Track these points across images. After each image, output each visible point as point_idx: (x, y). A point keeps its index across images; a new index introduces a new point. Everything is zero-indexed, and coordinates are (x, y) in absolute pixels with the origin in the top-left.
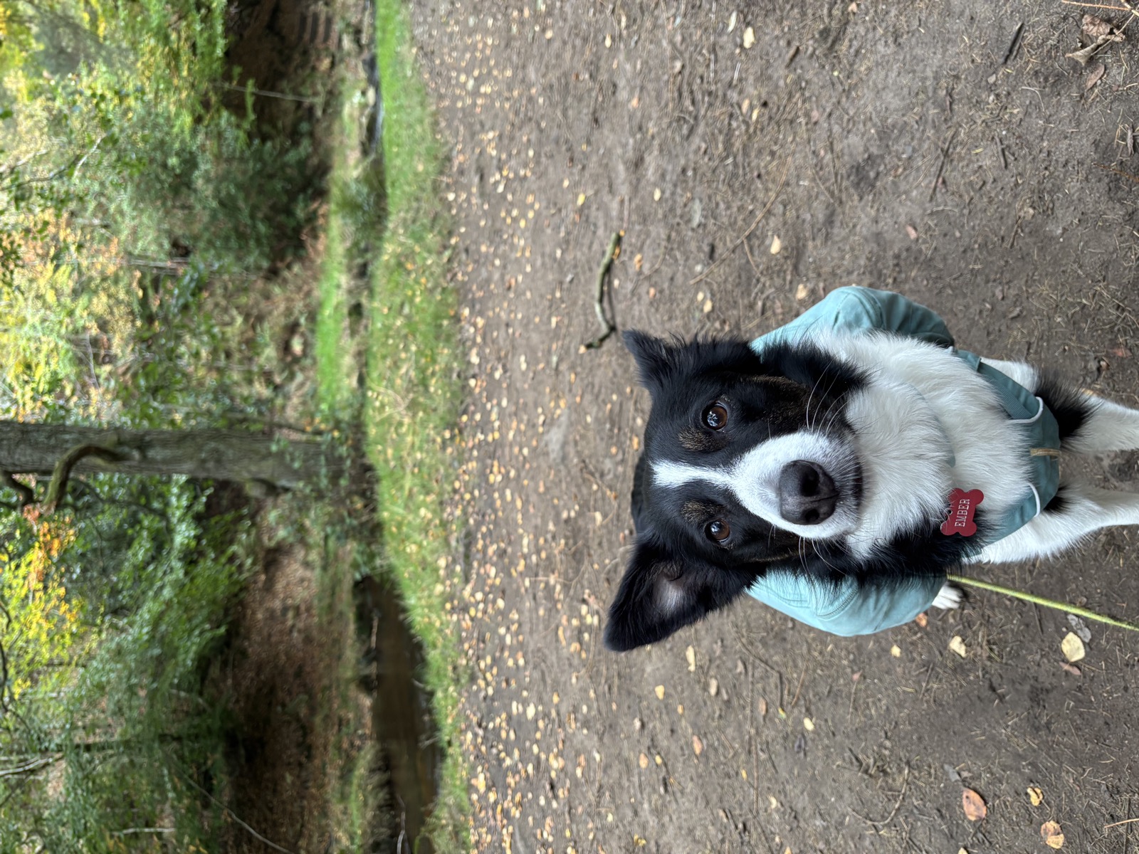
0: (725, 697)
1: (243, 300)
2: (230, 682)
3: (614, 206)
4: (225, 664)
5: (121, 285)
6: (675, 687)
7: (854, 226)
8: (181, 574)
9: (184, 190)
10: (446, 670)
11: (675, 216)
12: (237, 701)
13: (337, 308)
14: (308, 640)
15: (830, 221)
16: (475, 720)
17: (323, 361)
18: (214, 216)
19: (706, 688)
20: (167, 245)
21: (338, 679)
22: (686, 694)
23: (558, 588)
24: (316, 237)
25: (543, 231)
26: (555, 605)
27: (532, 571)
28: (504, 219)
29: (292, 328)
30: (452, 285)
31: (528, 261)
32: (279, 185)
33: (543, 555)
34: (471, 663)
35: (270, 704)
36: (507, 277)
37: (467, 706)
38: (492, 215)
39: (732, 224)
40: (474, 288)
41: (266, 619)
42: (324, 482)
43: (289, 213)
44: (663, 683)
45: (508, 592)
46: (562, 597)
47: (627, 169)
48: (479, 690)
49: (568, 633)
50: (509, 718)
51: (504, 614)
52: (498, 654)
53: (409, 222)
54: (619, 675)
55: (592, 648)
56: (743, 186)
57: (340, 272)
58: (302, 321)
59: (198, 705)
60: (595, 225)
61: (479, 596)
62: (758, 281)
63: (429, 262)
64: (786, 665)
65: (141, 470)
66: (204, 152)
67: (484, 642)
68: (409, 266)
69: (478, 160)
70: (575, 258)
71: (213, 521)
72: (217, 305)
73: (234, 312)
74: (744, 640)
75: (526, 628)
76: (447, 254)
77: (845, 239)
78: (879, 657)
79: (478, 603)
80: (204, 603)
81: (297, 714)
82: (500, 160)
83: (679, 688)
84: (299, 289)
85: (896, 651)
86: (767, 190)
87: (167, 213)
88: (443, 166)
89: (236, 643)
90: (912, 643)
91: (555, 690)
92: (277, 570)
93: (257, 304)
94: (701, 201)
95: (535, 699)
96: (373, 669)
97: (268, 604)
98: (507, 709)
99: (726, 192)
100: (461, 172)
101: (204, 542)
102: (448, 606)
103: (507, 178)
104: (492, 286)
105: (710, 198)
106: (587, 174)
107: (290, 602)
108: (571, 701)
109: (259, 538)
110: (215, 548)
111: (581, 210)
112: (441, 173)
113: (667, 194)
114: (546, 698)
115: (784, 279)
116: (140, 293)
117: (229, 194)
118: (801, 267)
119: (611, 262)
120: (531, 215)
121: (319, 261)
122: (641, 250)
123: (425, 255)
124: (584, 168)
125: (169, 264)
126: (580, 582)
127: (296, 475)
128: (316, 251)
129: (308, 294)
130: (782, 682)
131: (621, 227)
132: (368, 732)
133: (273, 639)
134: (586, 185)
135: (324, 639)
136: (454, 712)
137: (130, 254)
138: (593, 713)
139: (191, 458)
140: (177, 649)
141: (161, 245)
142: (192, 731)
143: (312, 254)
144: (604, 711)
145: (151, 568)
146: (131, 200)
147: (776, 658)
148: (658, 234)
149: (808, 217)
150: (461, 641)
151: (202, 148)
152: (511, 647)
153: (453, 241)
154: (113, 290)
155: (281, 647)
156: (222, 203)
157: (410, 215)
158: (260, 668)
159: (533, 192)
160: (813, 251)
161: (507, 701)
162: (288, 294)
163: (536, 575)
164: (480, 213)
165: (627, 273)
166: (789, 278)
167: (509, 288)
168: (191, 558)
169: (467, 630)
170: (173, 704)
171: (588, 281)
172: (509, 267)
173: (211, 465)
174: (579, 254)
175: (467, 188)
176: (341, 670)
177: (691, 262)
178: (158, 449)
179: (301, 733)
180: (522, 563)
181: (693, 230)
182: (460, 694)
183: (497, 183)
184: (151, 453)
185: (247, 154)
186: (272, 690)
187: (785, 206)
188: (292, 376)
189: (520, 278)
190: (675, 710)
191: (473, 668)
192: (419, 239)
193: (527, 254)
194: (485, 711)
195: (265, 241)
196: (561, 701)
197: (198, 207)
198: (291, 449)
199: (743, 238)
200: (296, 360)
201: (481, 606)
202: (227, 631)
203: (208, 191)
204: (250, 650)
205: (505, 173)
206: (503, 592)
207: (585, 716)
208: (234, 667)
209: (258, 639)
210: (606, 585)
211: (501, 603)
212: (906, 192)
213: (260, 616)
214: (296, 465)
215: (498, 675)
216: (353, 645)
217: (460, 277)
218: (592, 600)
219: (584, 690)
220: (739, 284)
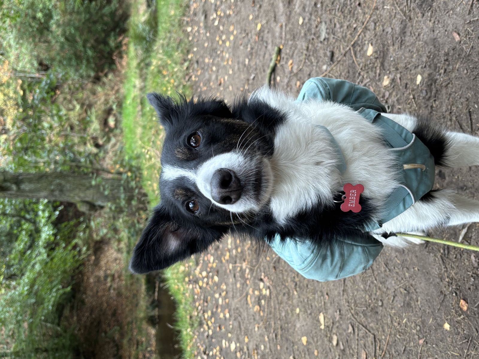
0: (342, 347)
1: (80, 95)
2: (75, 318)
3: (278, 29)
4: (72, 308)
5: (11, 88)
6: (313, 338)
7: (419, 35)
8: (45, 256)
9: (46, 32)
10: (186, 318)
11: (311, 34)
12: (80, 330)
13: (134, 99)
14: (119, 294)
15: (403, 32)
16: (202, 349)
17: (126, 131)
18: (62, 47)
19: (330, 341)
20: (36, 64)
21: (136, 318)
22: (319, 343)
23: (247, 271)
24: (121, 57)
25: (238, 48)
26: (246, 282)
27: (233, 260)
28: (218, 42)
29: (109, 112)
30: (189, 83)
31: (230, 67)
32: (99, 27)
33: (239, 250)
34: (200, 315)
35: (98, 331)
36: (219, 78)
37: (198, 341)
38: (212, 40)
39: (344, 37)
40: (202, 85)
41: (95, 282)
42: (123, 203)
43: (106, 43)
44: (306, 335)
45: (220, 272)
46: (249, 276)
47: (284, 5)
48: (204, 331)
49: (253, 300)
50: (221, 350)
51: (218, 285)
52: (214, 310)
53: (165, 45)
54: (281, 327)
55: (266, 310)
56: (350, 12)
57: (135, 78)
58: (114, 107)
59: (57, 331)
60: (267, 42)
61: (204, 274)
62: (359, 74)
63: (176, 70)
64: (378, 330)
65: (17, 196)
66: (56, 9)
67: (207, 302)
68: (165, 73)
69: (203, 6)
70: (256, 64)
71: (63, 225)
72: (65, 99)
73: (75, 103)
74: (353, 311)
75: (230, 294)
76: (186, 64)
77: (413, 44)
78: (436, 330)
79: (204, 278)
80: (59, 273)
81: (114, 338)
82: (216, 5)
83: (315, 339)
84: (113, 88)
85: (447, 326)
86: (364, 13)
87: (36, 45)
88: (185, 10)
89: (78, 296)
90: (458, 322)
91: (246, 334)
92: (101, 253)
93: (88, 97)
94: (326, 23)
95: (235, 339)
96: (156, 312)
97: (97, 273)
98: (220, 343)
99: (340, 17)
100: (195, 14)
101: (58, 237)
102: (187, 279)
103: (220, 17)
104: (211, 84)
105: (331, 21)
106: (262, 10)
107: (109, 272)
108: (255, 342)
109: (91, 235)
110: (64, 240)
111: (259, 34)
112: (184, 15)
113: (306, 20)
114: (241, 339)
115: (375, 73)
116: (22, 93)
117: (70, 33)
118: (386, 64)
119: (275, 65)
120: (232, 38)
121: (123, 72)
122: (292, 57)
123: (174, 65)
124: (260, 7)
125: (37, 75)
126: (259, 267)
127: (107, 198)
128: (122, 66)
129: (118, 91)
130: (375, 341)
131: (281, 43)
132: (153, 349)
133: (100, 294)
134: (261, 17)
135: (128, 294)
136: (191, 344)
137: (16, 70)
138: (267, 350)
139: (45, 189)
140: (44, 299)
141: (32, 65)
142: (54, 346)
143: (119, 67)
144: (273, 350)
145: (29, 252)
146: (15, 38)
147: (372, 325)
148: (302, 46)
149: (389, 30)
150: (194, 301)
151: (55, 6)
152: (222, 306)
153: (190, 56)
154: (6, 91)
155: (104, 299)
156: (67, 39)
157: (165, 42)
158: (92, 311)
159: (233, 24)
160: (393, 53)
161: (220, 339)
162: (106, 91)
163: (235, 263)
164: (205, 38)
165: (284, 72)
166: (378, 71)
167: (220, 84)
168: (51, 247)
169: (197, 294)
170: (44, 331)
171: (263, 78)
172: (220, 71)
173: (57, 193)
174: (258, 61)
175: (197, 23)
176: (138, 312)
177: (320, 63)
178: (27, 184)
179: (115, 349)
180: (228, 254)
181: (321, 42)
182: (194, 333)
183: (214, 20)
184: (23, 186)
185: (82, 9)
186: (99, 323)
187: (375, 24)
188: (109, 140)
189: (226, 78)
190: (313, 353)
191: (201, 318)
192: (170, 56)
193: (230, 63)
194: (208, 344)
195: (92, 60)
196: (249, 341)
197: (53, 42)
198: (104, 183)
199: (350, 46)
200: (111, 130)
201: (205, 280)
202: (72, 289)
203: (59, 32)
204: (86, 300)
205: (219, 13)
206: (218, 272)
207: (262, 352)
208: (77, 310)
209: (91, 294)
210: (274, 270)
211: (216, 279)
212: (452, 9)
213: (92, 280)
214: (106, 193)
215: (215, 323)
216: (144, 298)
217: (193, 78)
218: (266, 279)
219: (262, 336)
220: (348, 77)
